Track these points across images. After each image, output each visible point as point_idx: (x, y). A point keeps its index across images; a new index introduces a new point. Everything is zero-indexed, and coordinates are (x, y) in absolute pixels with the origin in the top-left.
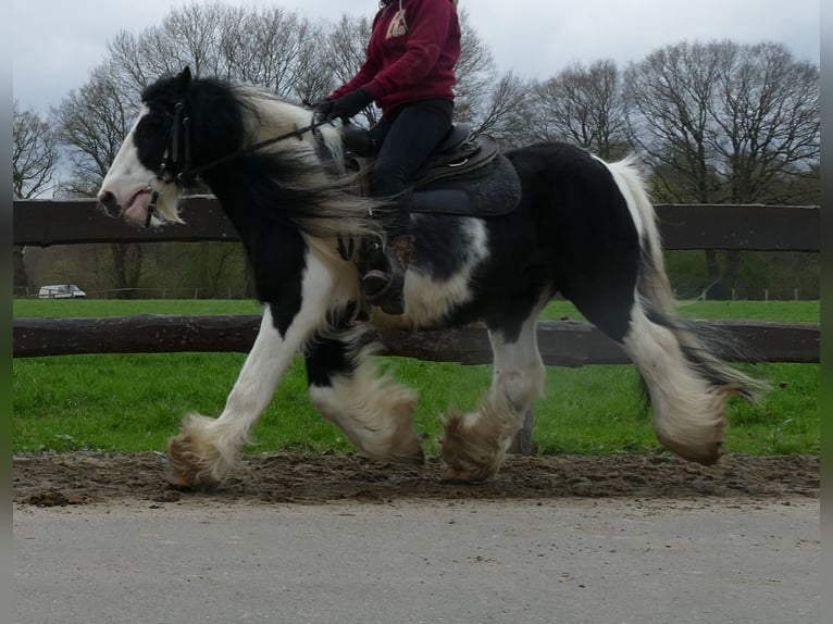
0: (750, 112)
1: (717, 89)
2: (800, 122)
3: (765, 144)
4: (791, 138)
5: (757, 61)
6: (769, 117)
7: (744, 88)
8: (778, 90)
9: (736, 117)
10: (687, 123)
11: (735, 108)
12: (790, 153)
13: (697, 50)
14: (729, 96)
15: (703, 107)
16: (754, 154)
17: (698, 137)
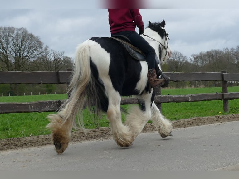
0: (19, 46)
1: (10, 39)
2: (30, 49)
3: (22, 54)
4: (28, 53)
5: (20, 32)
6: (23, 47)
7: (17, 39)
8: (25, 40)
9: (15, 47)
10: (4, 48)
11: (15, 45)
12: (28, 57)
13: (5, 29)
14: (13, 41)
15: (7, 44)
16: (20, 57)
17: (6, 52)
